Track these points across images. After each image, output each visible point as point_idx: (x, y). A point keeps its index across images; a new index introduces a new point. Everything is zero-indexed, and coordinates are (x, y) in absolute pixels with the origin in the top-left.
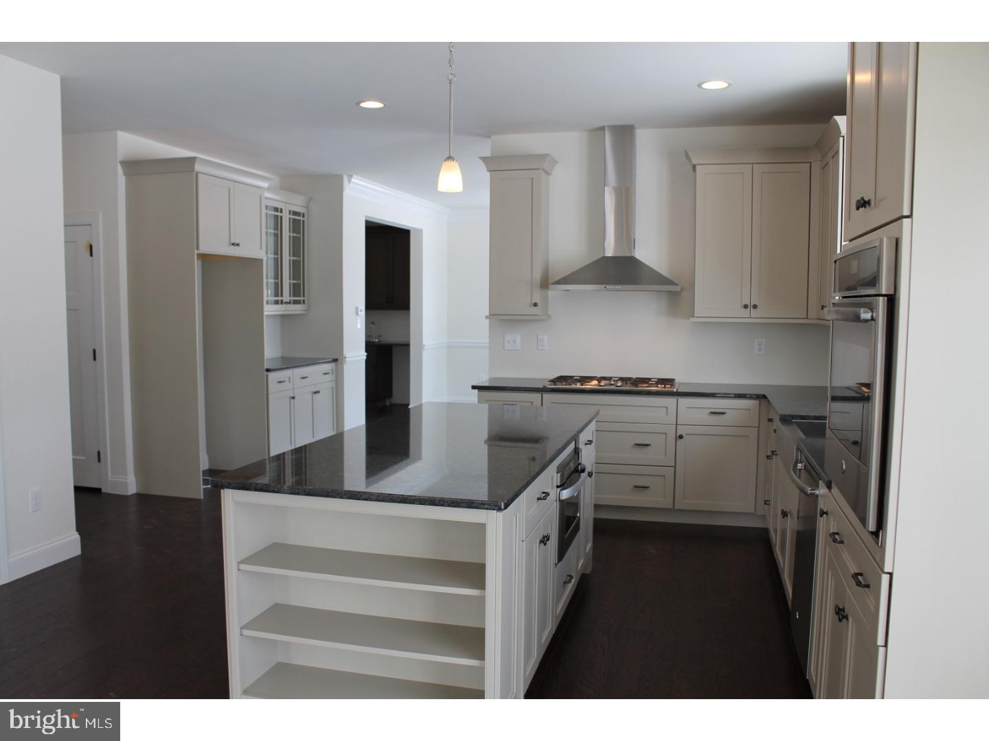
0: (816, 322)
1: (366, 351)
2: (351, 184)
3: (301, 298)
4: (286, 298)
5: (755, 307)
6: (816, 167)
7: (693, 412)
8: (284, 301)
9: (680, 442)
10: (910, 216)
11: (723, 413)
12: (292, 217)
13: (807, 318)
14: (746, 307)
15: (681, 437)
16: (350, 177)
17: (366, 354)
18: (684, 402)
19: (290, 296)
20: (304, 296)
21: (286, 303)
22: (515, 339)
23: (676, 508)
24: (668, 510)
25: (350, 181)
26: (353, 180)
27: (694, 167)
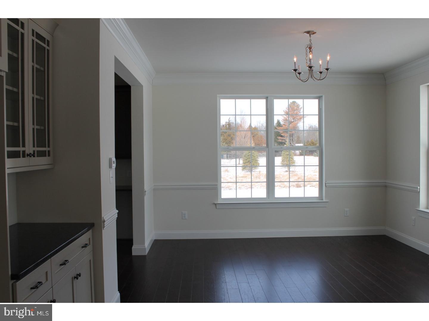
1: (117, 208)
3: (46, 149)
4: (29, 148)
8: (27, 152)
12: (36, 40)
17: (117, 211)
19: (34, 146)
20: (49, 147)
21: (29, 155)
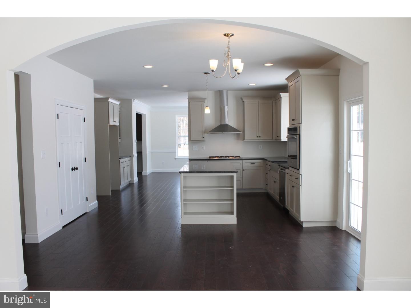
0: (275, 140)
1: (137, 153)
2: (134, 102)
5: (260, 137)
6: (274, 102)
7: (247, 163)
9: (244, 171)
10: (301, 123)
11: (254, 164)
13: (273, 139)
14: (258, 137)
15: (244, 170)
16: (134, 100)
18: (244, 161)
20: (120, 136)
22: (196, 147)
23: (244, 188)
24: (241, 189)
25: (134, 101)
26: (135, 100)
27: (243, 102)
